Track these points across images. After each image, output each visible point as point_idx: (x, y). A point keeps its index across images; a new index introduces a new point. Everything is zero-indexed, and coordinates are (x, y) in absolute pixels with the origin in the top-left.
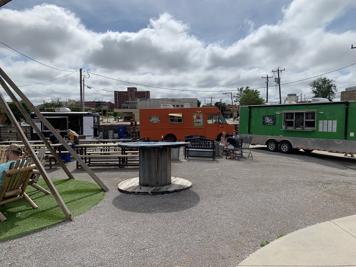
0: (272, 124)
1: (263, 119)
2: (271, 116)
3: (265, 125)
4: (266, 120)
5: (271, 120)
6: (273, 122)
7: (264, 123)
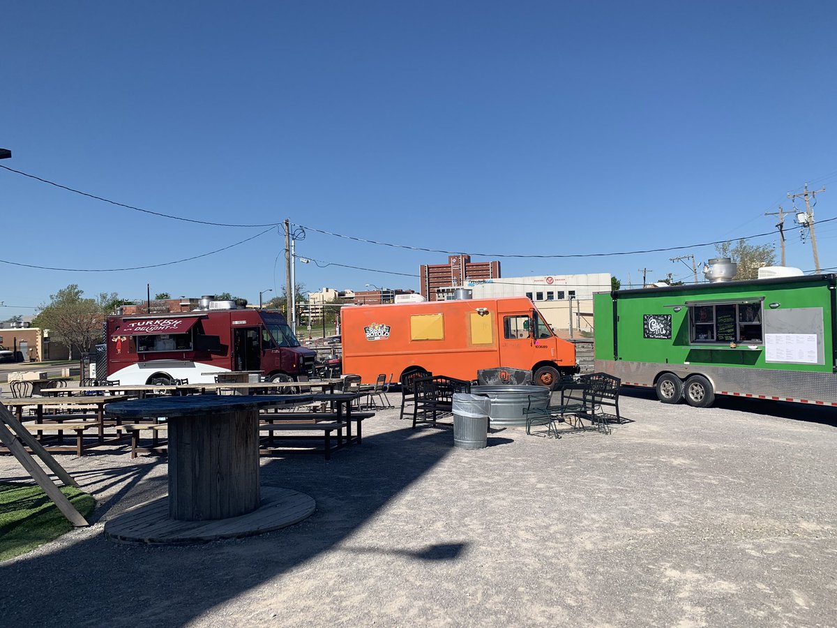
0: (664, 335)
1: (644, 324)
2: (660, 315)
3: (648, 337)
4: (651, 326)
5: (662, 326)
6: (666, 330)
7: (647, 334)
